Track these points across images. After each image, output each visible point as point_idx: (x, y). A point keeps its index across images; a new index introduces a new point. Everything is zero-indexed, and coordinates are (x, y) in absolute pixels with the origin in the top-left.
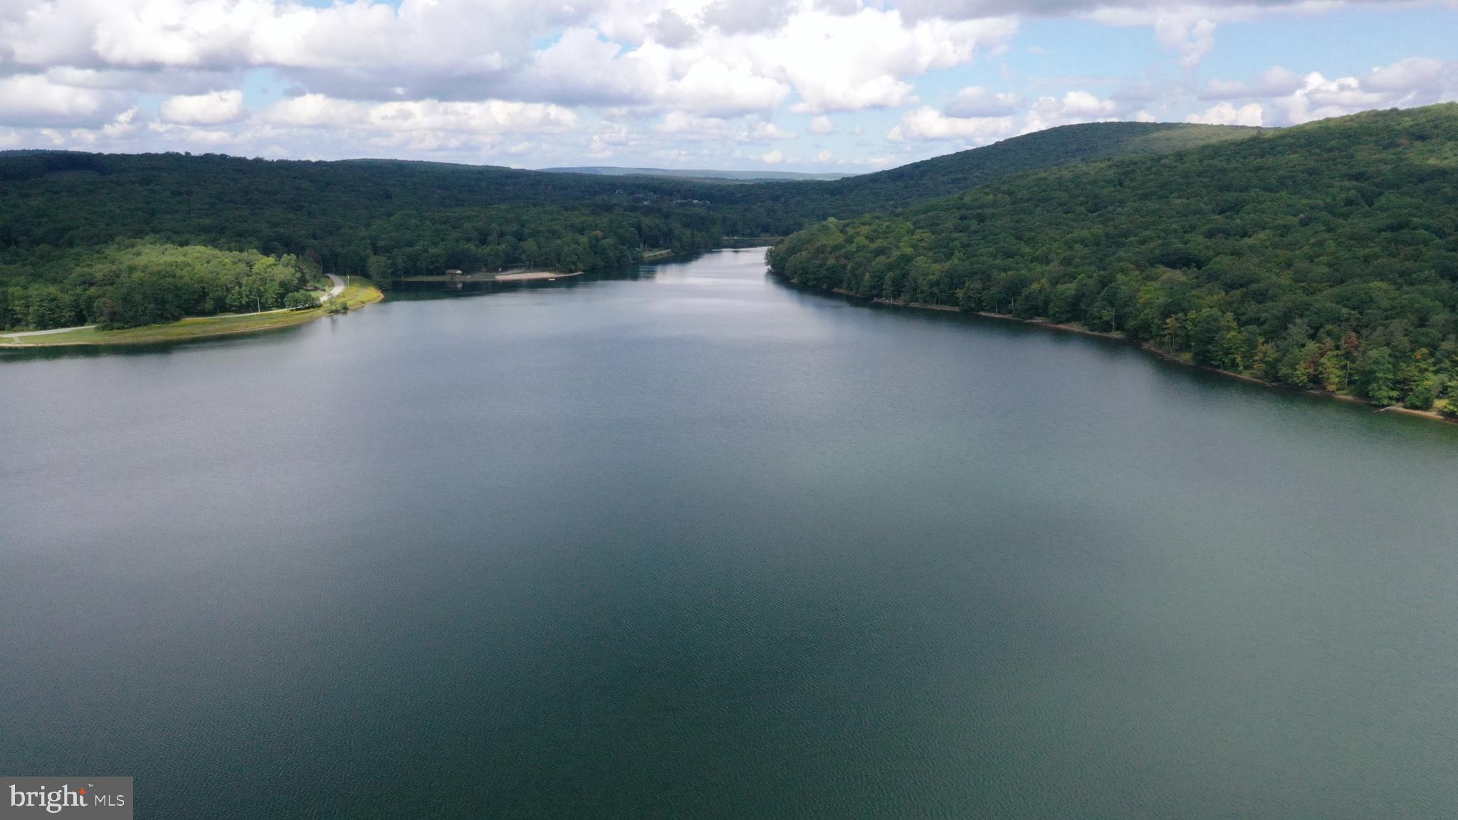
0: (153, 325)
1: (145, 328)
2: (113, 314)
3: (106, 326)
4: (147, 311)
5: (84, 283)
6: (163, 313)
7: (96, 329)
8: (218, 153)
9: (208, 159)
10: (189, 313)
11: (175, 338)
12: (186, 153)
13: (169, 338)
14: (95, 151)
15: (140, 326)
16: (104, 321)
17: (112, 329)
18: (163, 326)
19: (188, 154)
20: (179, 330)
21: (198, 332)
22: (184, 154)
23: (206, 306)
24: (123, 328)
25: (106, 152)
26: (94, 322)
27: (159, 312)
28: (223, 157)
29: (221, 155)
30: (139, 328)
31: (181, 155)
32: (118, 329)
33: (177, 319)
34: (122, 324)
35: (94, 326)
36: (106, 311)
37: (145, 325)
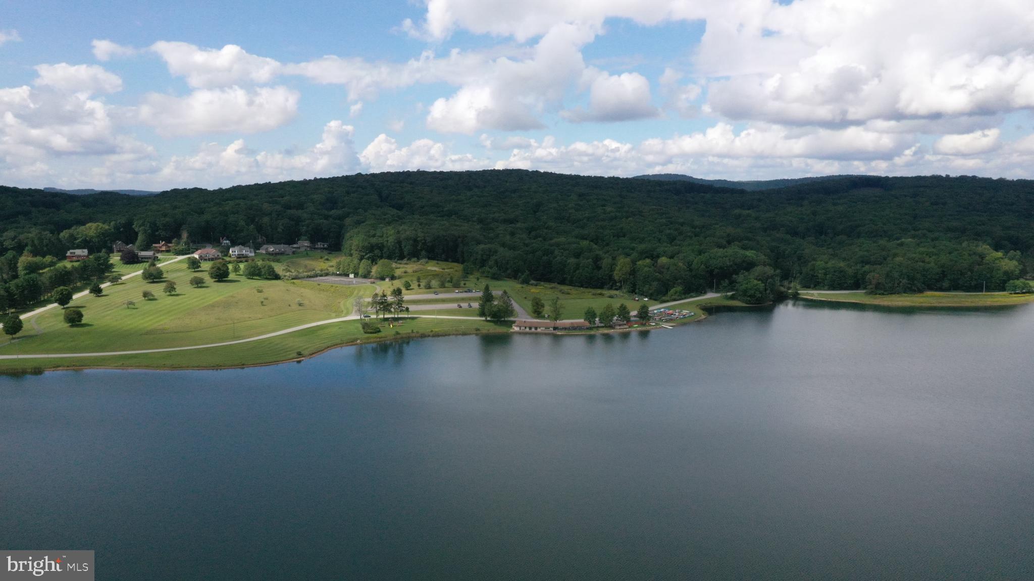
0: (904, 294)
1: (898, 295)
2: (879, 283)
3: (872, 292)
4: (901, 284)
5: (862, 262)
6: (912, 287)
7: (866, 292)
8: (970, 175)
9: (963, 179)
10: (931, 288)
11: (917, 304)
12: (947, 175)
13: (913, 304)
14: (883, 175)
15: (894, 293)
16: (871, 288)
17: (876, 294)
18: (910, 295)
19: (948, 176)
20: (921, 300)
21: (934, 303)
22: (944, 176)
23: (944, 284)
24: (883, 294)
25: (891, 175)
26: (865, 288)
27: (909, 286)
28: (974, 177)
29: (973, 176)
30: (894, 295)
31: (942, 177)
32: (880, 294)
33: (920, 291)
34: (882, 292)
35: (864, 291)
36: (874, 282)
37: (898, 294)
